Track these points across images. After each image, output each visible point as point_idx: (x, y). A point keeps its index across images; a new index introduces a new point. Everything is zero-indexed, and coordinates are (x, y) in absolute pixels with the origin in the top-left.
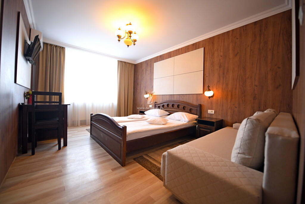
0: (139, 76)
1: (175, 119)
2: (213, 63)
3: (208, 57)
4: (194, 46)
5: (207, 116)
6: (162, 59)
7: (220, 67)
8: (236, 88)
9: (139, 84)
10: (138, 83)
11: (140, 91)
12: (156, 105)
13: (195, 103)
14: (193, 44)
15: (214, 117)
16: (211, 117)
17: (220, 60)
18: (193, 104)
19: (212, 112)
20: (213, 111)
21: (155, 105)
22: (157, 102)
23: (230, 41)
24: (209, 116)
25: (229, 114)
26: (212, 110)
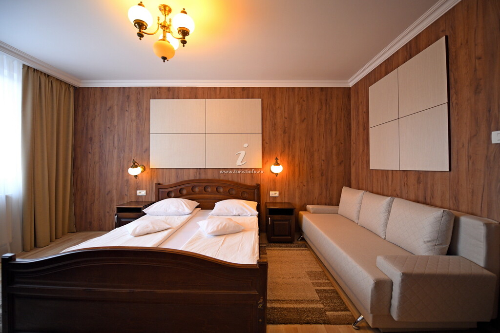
0: (93, 120)
1: (231, 214)
2: (275, 125)
3: (268, 115)
4: (245, 92)
5: (268, 201)
6: (173, 95)
7: (285, 132)
8: (304, 162)
9: (96, 139)
10: (91, 139)
11: (101, 158)
12: (160, 190)
13: (248, 182)
14: (243, 89)
15: (278, 201)
16: (275, 202)
17: (284, 123)
18: (246, 184)
19: (275, 194)
20: (278, 192)
21: (158, 189)
22: (161, 182)
23: (296, 101)
24: (272, 200)
25: (297, 195)
26: (276, 191)
